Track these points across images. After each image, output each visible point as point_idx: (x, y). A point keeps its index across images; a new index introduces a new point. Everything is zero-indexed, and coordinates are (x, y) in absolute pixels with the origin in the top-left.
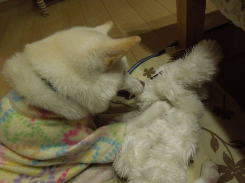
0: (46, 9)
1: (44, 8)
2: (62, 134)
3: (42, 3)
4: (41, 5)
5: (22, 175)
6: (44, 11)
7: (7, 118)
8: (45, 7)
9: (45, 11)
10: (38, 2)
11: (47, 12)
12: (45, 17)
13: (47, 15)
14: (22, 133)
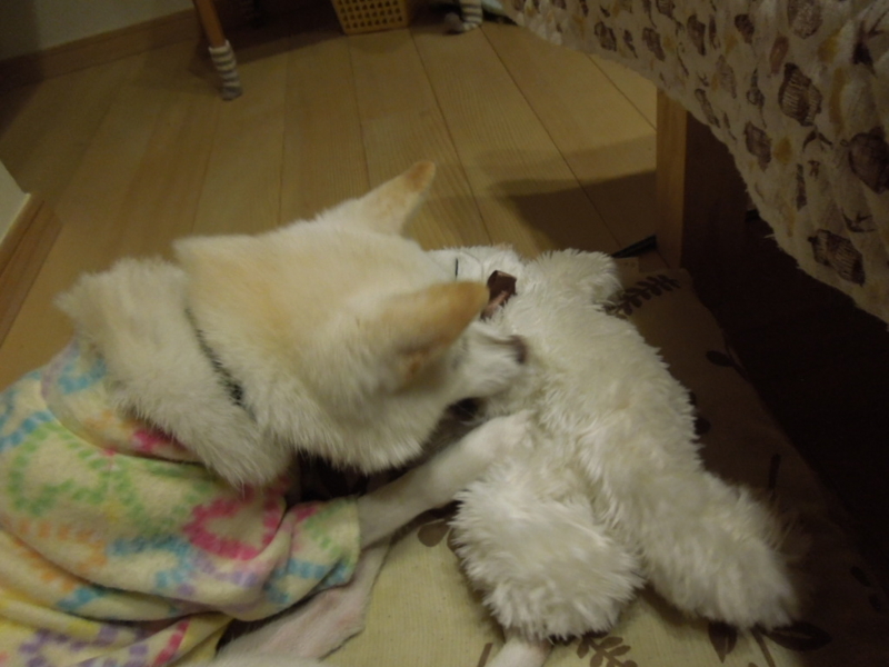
0: (234, 75)
1: (230, 71)
2: (189, 507)
3: (223, 55)
4: (222, 59)
5: (45, 633)
6: (227, 81)
7: (26, 438)
8: (231, 66)
9: (232, 80)
10: (211, 50)
11: (235, 84)
12: (230, 99)
13: (237, 92)
14: (67, 485)
